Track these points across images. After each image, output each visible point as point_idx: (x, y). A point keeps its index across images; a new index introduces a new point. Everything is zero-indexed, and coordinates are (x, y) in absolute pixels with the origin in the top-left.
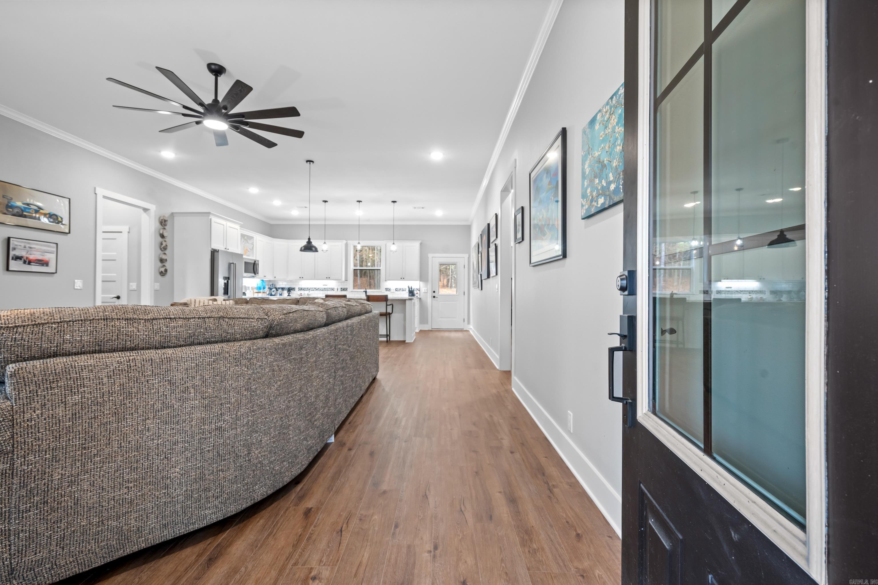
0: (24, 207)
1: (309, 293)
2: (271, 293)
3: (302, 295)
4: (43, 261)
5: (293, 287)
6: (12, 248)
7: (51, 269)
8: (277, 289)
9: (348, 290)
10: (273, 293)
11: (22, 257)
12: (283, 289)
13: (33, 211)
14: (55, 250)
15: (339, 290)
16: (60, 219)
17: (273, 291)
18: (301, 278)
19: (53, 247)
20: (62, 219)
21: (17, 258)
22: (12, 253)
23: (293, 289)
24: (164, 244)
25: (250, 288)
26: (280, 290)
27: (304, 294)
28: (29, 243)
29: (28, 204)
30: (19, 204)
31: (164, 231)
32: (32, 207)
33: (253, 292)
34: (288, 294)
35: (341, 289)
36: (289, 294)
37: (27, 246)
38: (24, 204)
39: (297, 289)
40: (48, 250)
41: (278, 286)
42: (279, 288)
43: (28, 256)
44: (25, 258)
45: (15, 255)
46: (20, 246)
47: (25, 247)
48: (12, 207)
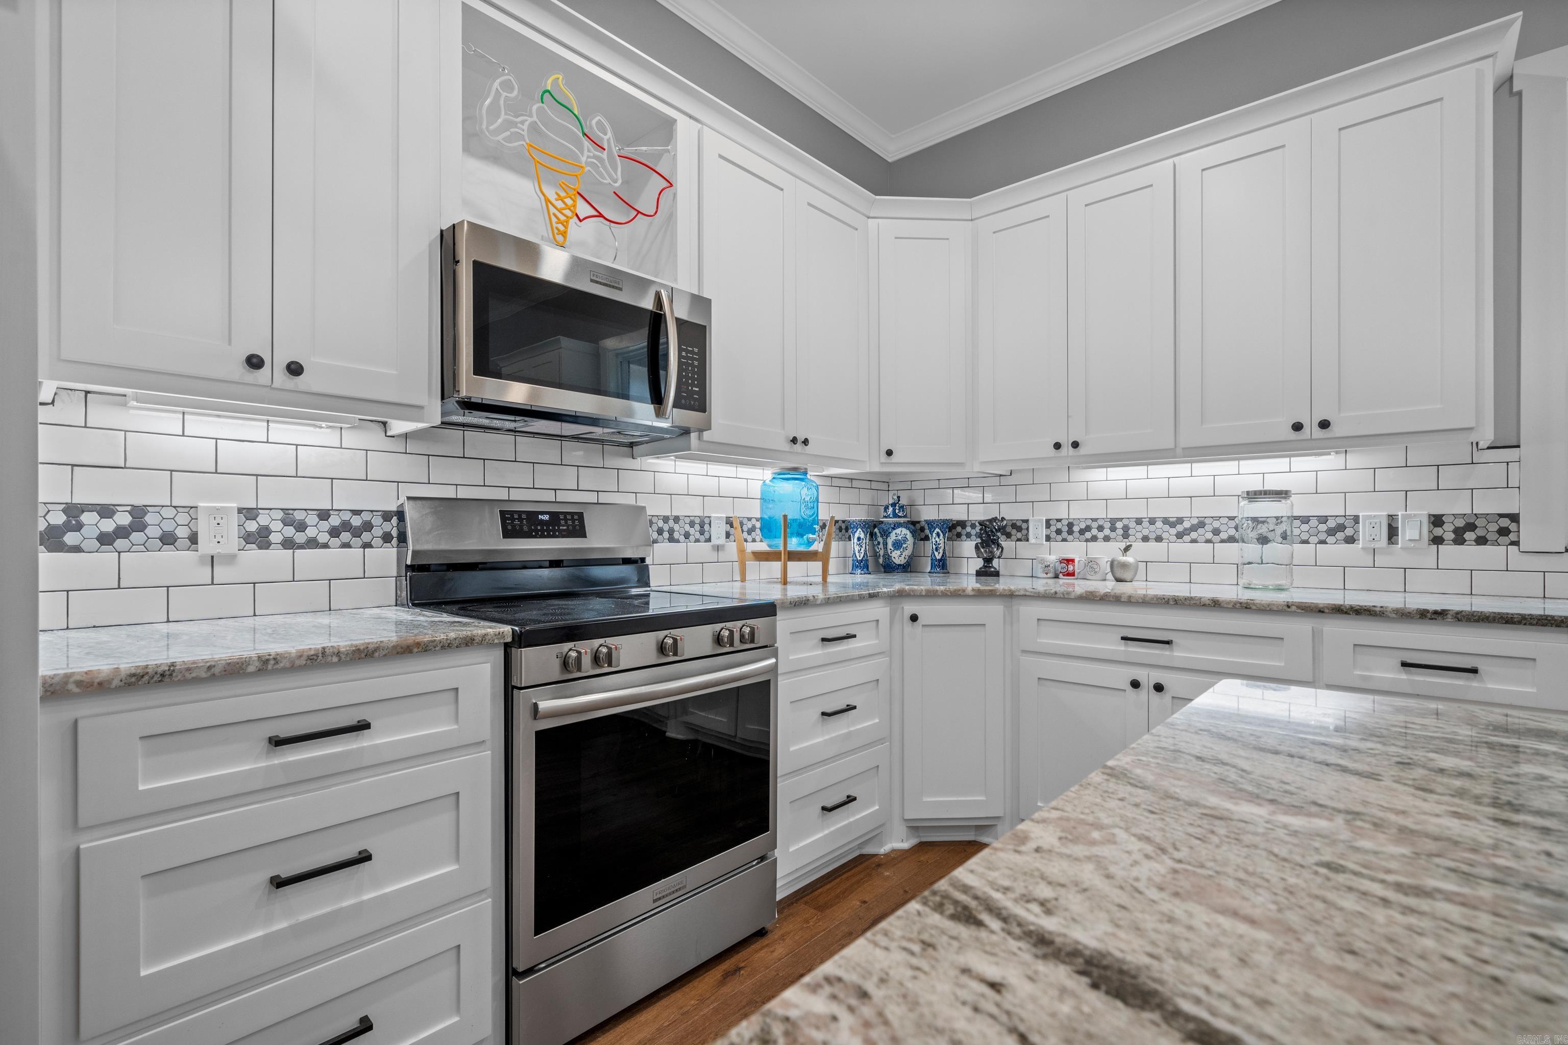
1: (1129, 559)
2: (887, 557)
3: (1077, 567)
5: (1011, 513)
8: (920, 530)
9: (1528, 533)
10: (898, 557)
12: (954, 529)
15: (1409, 532)
17: (898, 545)
18: (1067, 450)
23: (1019, 529)
25: (718, 531)
26: (937, 539)
27: (1091, 563)
33: (742, 551)
34: (979, 563)
35: (1437, 521)
36: (988, 561)
39: (1037, 532)
41: (927, 514)
42: (931, 524)
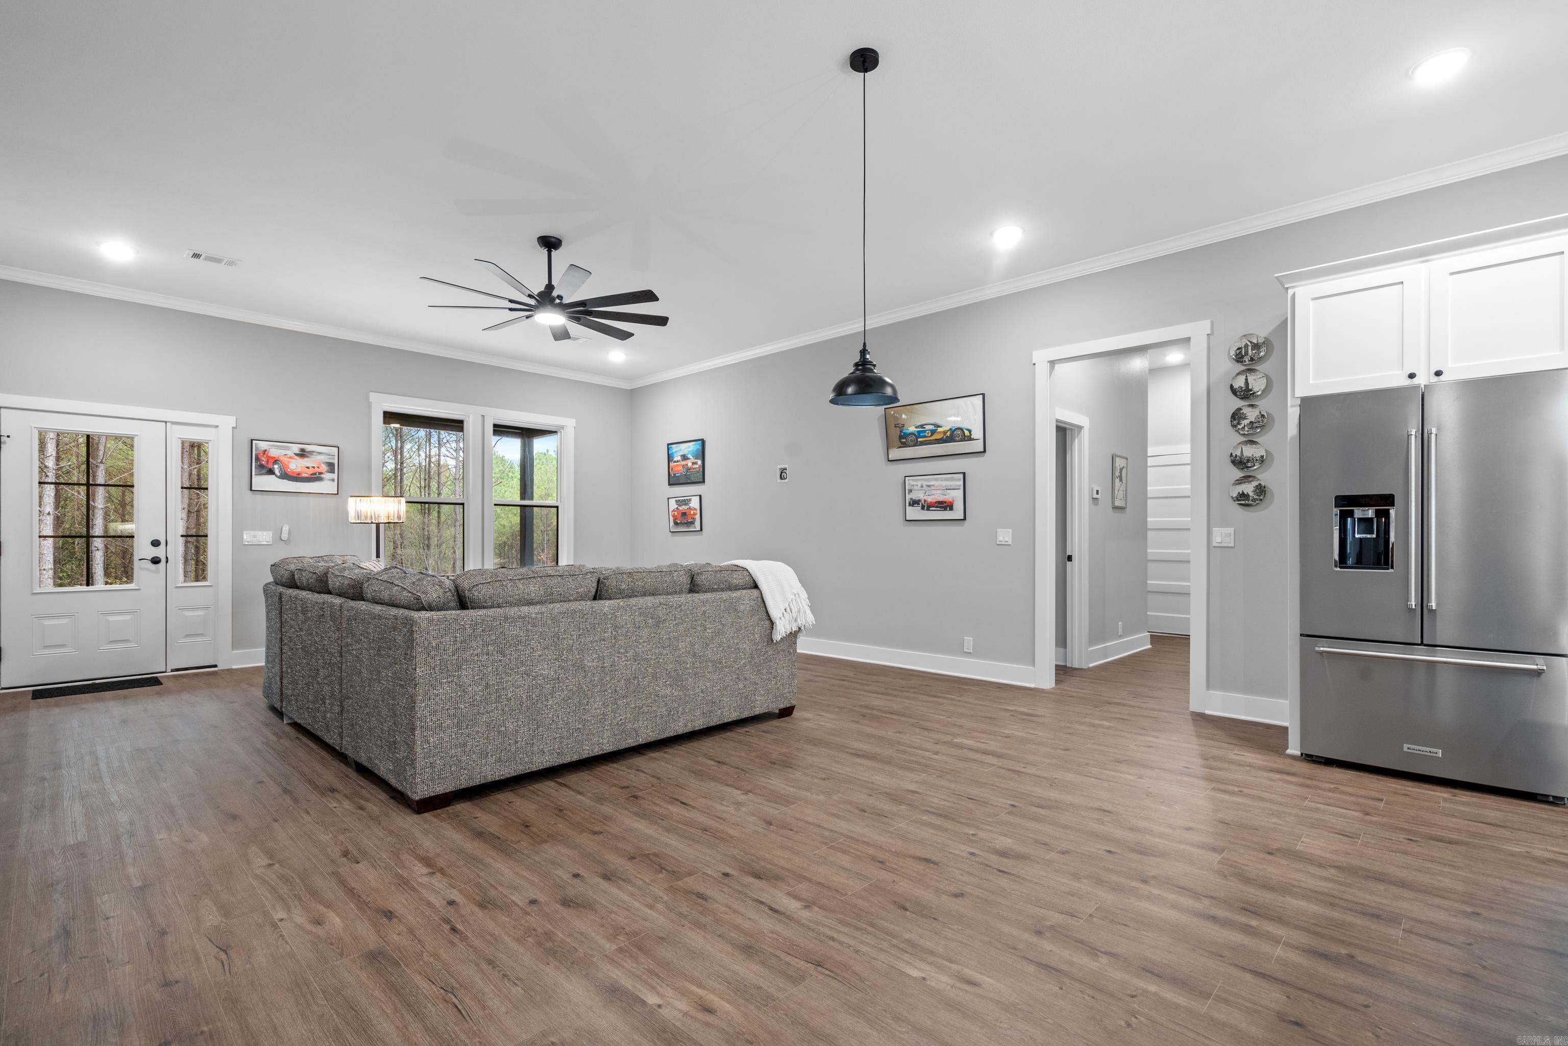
0: (918, 432)
4: (945, 502)
6: (909, 490)
7: (957, 513)
11: (919, 501)
13: (928, 433)
14: (961, 483)
16: (967, 433)
19: (959, 480)
20: (970, 431)
21: (914, 503)
22: (908, 497)
24: (1251, 415)
28: (927, 480)
29: (922, 426)
30: (912, 429)
31: (1251, 378)
32: (928, 427)
37: (925, 483)
38: (916, 427)
40: (951, 486)
43: (925, 498)
44: (923, 502)
45: (911, 499)
46: (917, 485)
47: (922, 487)
48: (906, 436)
